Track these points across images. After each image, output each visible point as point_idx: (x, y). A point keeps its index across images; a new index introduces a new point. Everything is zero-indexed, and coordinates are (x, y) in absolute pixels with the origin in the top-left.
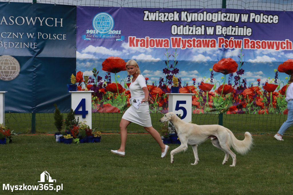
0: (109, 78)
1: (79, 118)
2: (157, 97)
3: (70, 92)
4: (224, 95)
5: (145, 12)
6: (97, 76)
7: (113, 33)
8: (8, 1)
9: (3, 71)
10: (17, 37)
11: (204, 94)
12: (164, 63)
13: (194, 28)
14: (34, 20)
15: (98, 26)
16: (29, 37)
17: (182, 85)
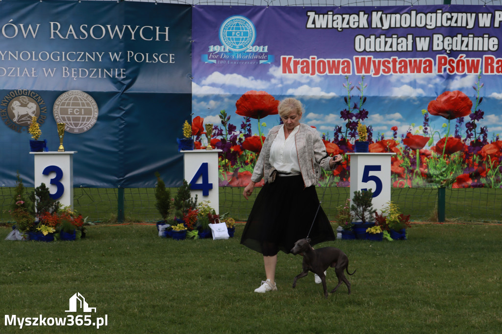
0: (248, 128)
1: (197, 196)
3: (181, 151)
4: (446, 155)
5: (309, 13)
6: (228, 124)
7: (254, 51)
9: (71, 116)
10: (94, 60)
11: (412, 154)
12: (343, 100)
13: (395, 40)
14: (121, 31)
15: (229, 39)
16: (112, 60)
17: (374, 139)
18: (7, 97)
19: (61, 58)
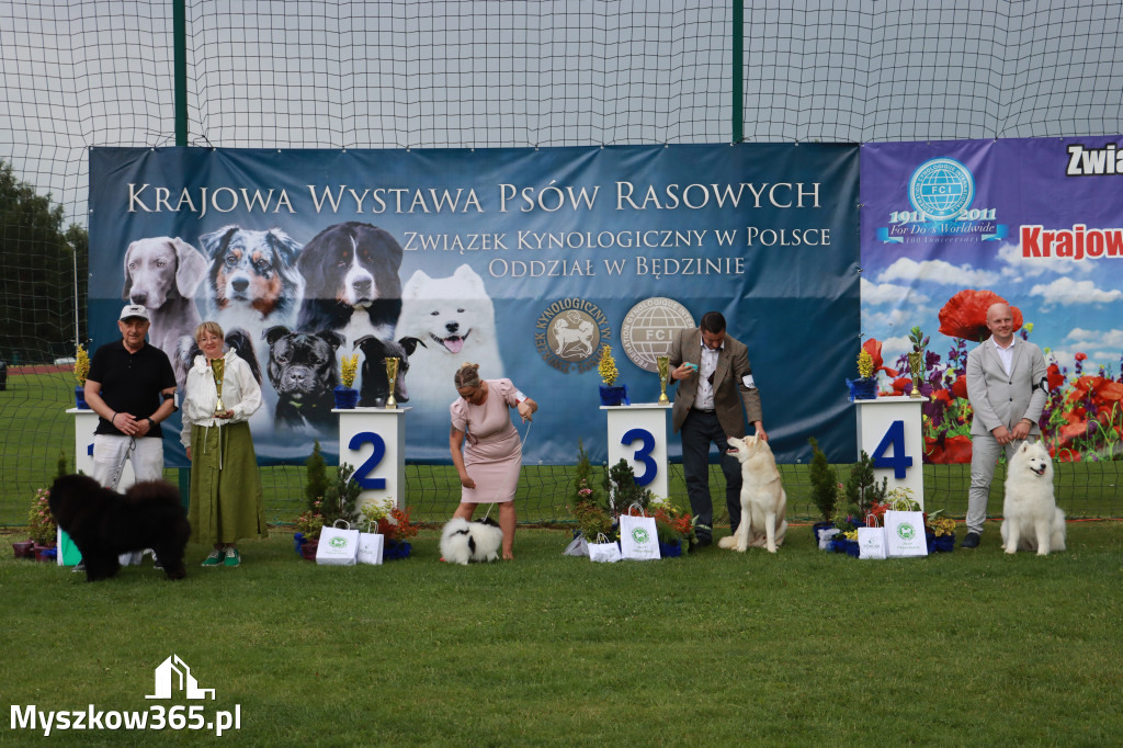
0: (963, 358)
2: (1114, 411)
5: (1071, 149)
6: (926, 351)
7: (972, 219)
8: (664, 141)
9: (650, 343)
10: (689, 244)
14: (736, 194)
15: (926, 199)
16: (721, 243)
18: (547, 313)
19: (634, 242)
